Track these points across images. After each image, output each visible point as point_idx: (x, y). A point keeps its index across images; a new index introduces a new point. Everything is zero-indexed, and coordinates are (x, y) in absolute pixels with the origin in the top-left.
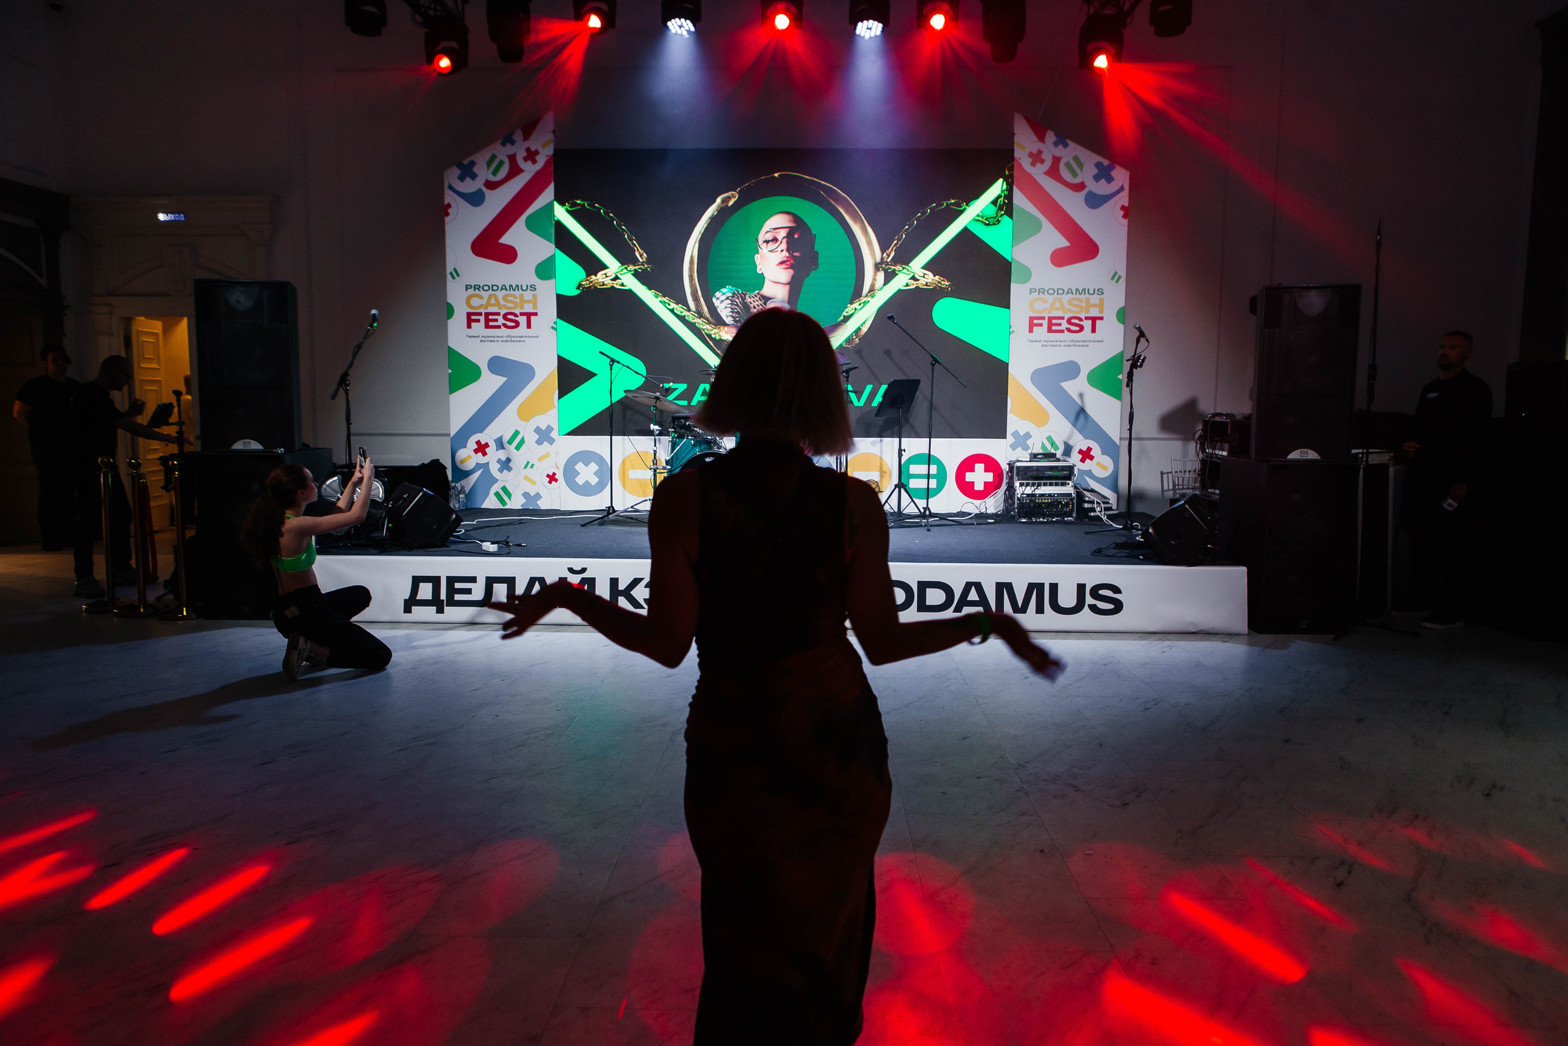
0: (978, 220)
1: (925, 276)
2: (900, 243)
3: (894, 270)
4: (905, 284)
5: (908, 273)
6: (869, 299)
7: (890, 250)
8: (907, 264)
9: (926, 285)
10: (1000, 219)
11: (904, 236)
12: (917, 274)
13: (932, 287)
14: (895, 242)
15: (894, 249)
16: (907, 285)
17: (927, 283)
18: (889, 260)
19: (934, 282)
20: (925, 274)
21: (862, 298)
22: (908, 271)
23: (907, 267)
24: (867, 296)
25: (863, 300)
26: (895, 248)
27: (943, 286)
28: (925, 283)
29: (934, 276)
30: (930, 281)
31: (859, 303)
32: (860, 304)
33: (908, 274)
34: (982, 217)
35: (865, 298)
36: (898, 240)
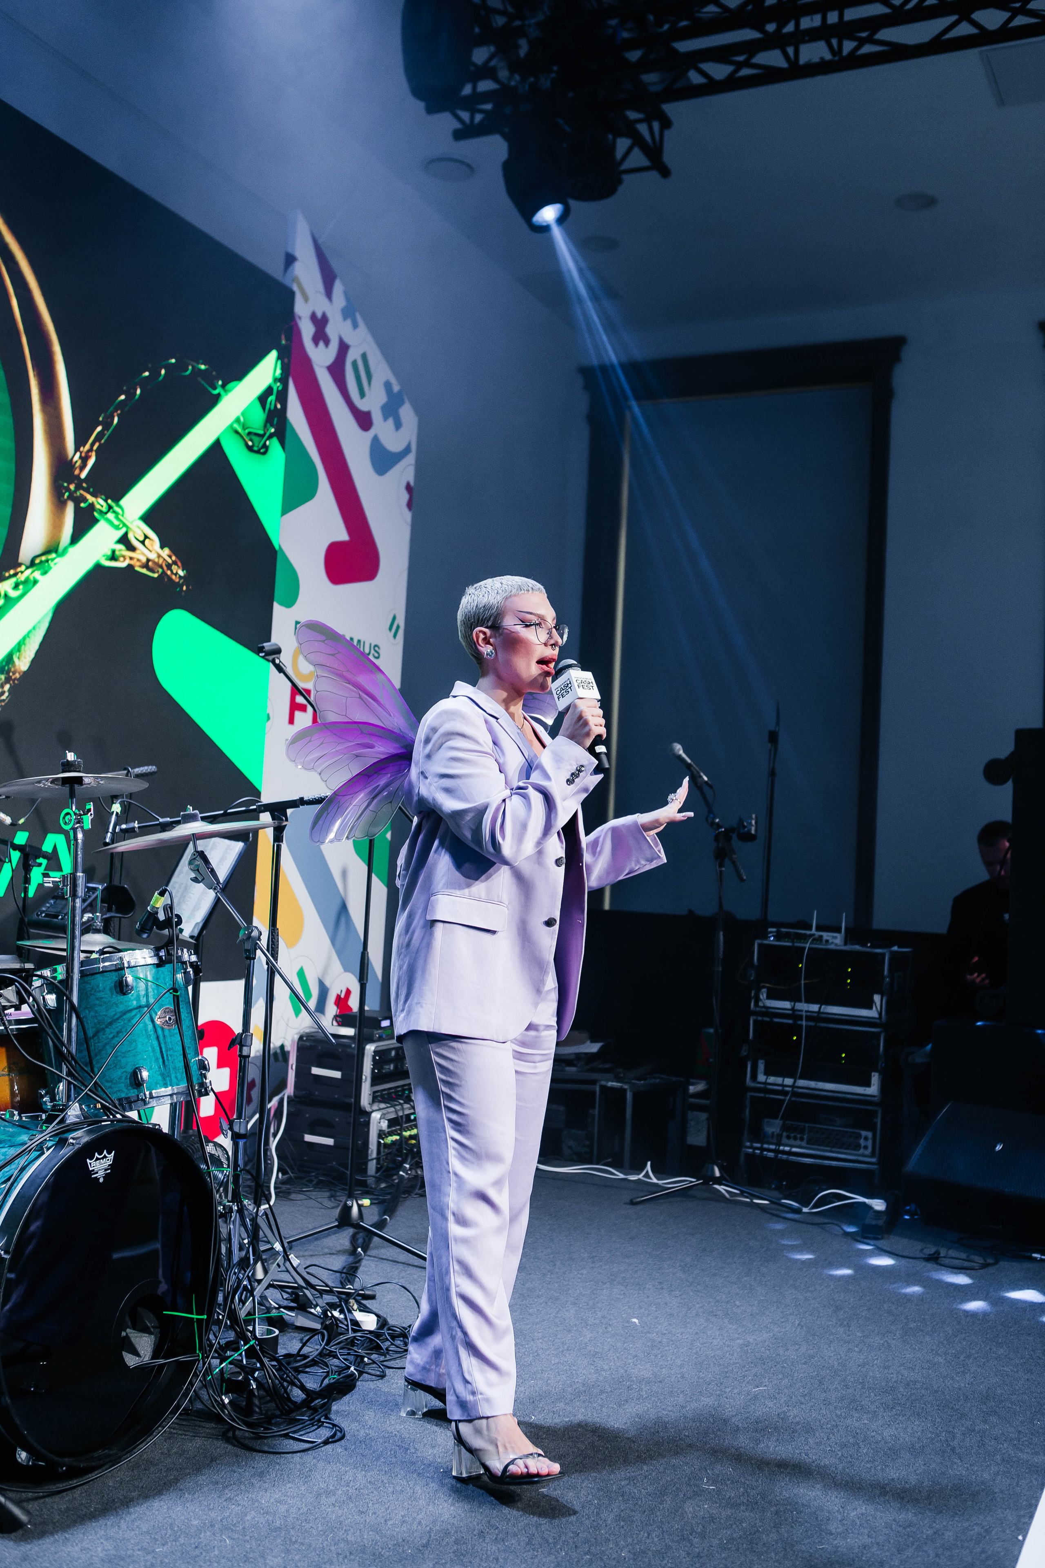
0: (237, 432)
1: (147, 541)
2: (108, 434)
3: (92, 506)
4: (109, 553)
5: (116, 522)
6: (37, 575)
7: (87, 447)
8: (117, 498)
9: (146, 566)
10: (268, 443)
11: (116, 420)
12: (134, 532)
13: (156, 575)
14: (99, 429)
15: (95, 448)
16: (113, 558)
17: (148, 560)
18: (83, 475)
19: (161, 561)
20: (146, 537)
21: (23, 568)
22: (117, 518)
23: (116, 508)
24: (32, 564)
25: (26, 574)
26: (97, 445)
27: (174, 577)
28: (144, 560)
29: (162, 547)
30: (153, 556)
31: (13, 580)
32: (16, 586)
33: (117, 528)
34: (244, 428)
35: (30, 570)
36: (107, 425)
